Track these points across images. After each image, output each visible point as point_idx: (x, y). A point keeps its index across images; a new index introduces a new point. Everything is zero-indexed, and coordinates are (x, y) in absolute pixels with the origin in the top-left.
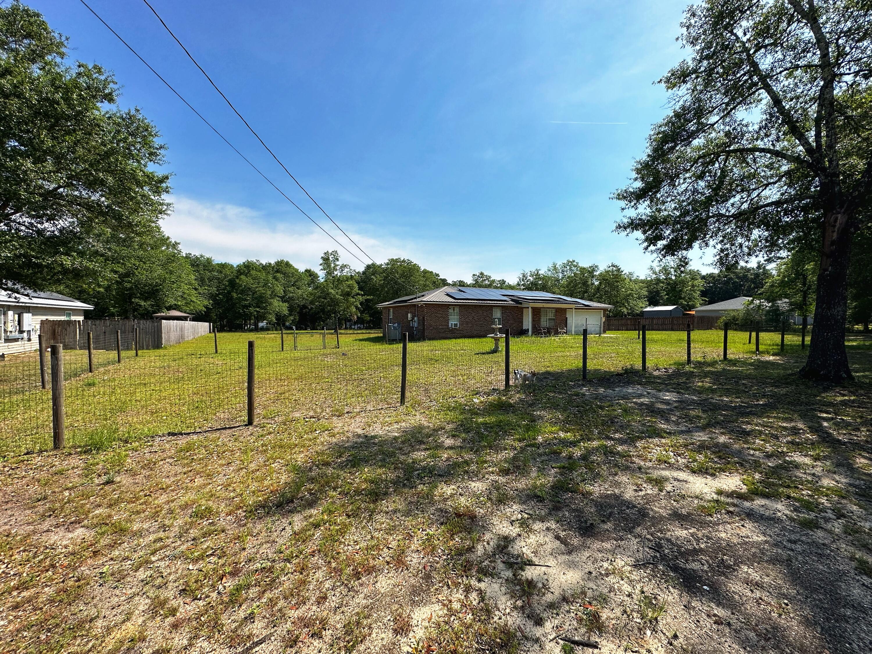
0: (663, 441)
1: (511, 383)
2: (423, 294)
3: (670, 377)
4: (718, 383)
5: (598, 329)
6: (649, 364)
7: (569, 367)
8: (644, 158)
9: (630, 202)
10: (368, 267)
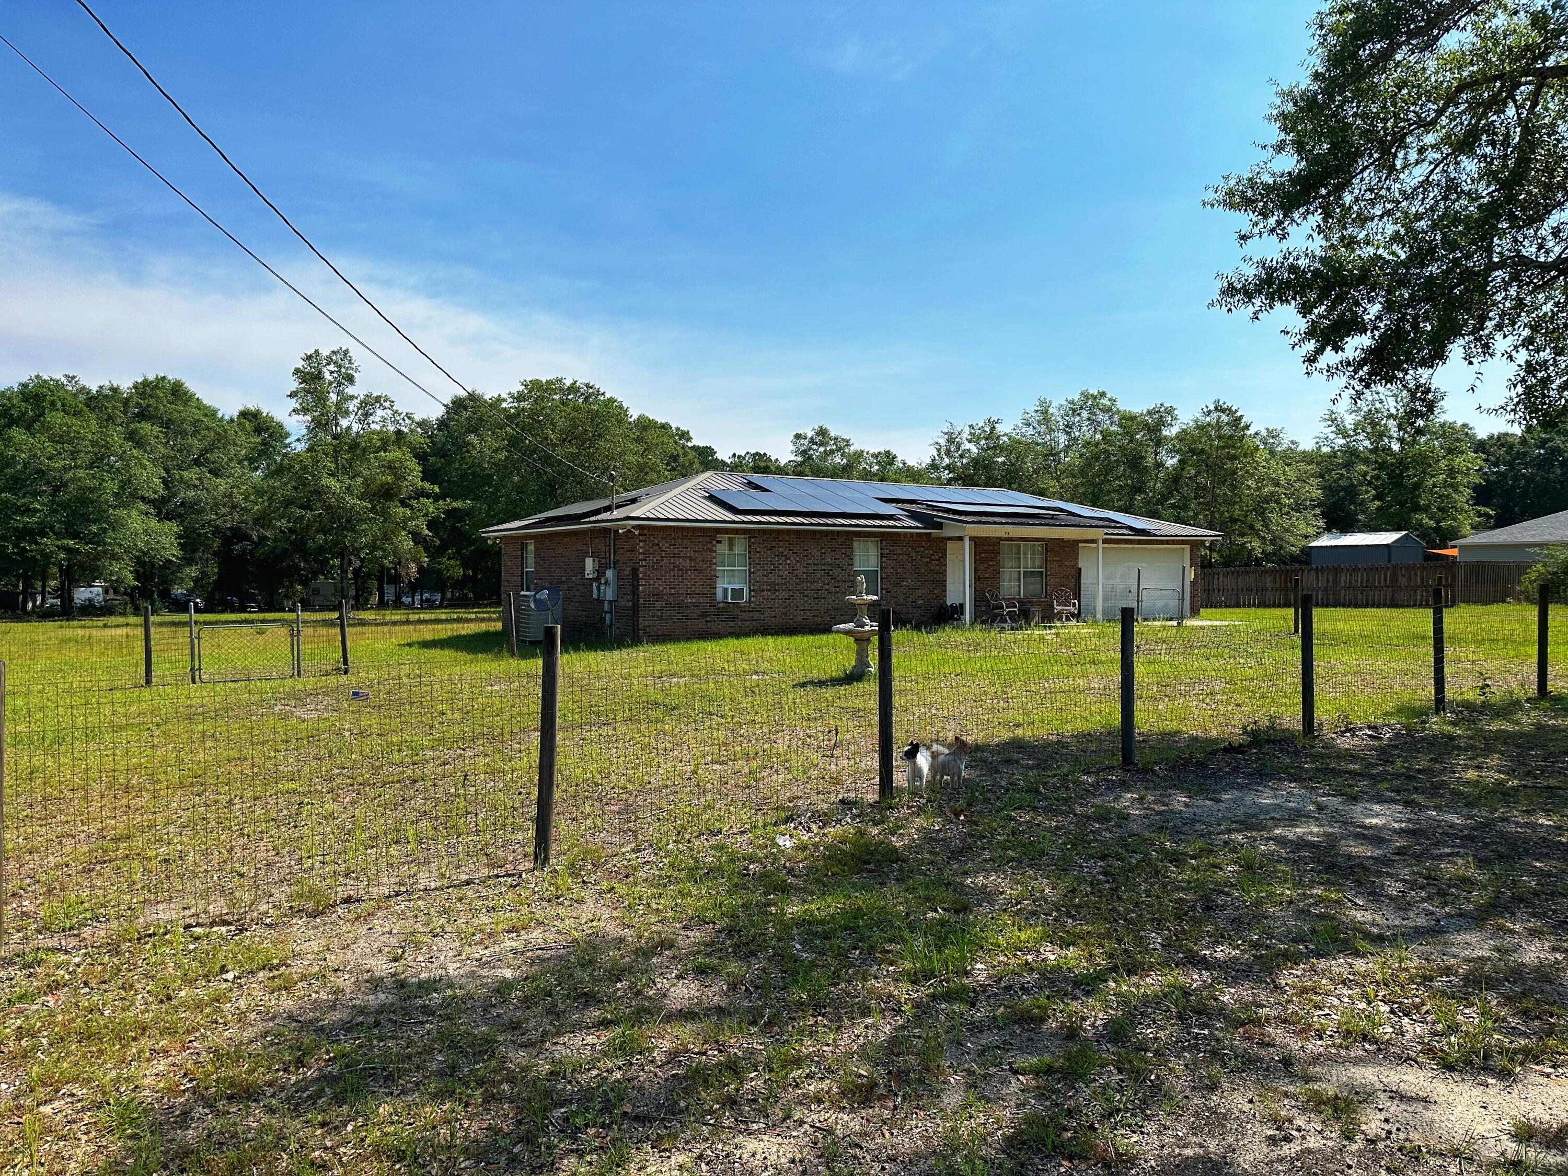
0: (1360, 965)
1: (900, 778)
2: (633, 494)
3: (1385, 754)
4: (1522, 769)
5: (1174, 603)
6: (1323, 713)
7: (1082, 726)
8: (1304, 82)
9: (1265, 216)
10: (458, 405)
